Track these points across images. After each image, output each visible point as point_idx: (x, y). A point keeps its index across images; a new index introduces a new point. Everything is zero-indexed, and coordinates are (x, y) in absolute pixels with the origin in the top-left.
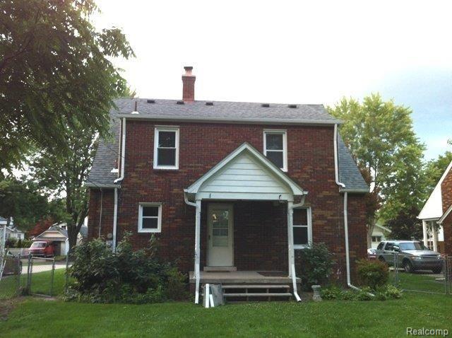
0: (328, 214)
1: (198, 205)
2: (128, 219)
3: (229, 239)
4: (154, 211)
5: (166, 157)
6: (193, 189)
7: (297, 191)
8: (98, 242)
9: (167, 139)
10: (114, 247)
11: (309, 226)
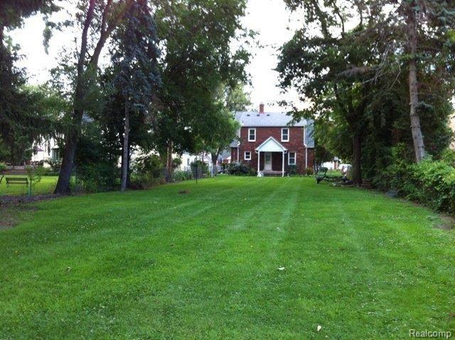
0: (301, 154)
1: (259, 153)
2: (241, 156)
3: (271, 162)
4: (249, 154)
5: (252, 137)
6: (257, 149)
7: (285, 149)
8: (234, 162)
9: (252, 132)
10: (238, 163)
11: (295, 158)
